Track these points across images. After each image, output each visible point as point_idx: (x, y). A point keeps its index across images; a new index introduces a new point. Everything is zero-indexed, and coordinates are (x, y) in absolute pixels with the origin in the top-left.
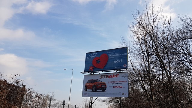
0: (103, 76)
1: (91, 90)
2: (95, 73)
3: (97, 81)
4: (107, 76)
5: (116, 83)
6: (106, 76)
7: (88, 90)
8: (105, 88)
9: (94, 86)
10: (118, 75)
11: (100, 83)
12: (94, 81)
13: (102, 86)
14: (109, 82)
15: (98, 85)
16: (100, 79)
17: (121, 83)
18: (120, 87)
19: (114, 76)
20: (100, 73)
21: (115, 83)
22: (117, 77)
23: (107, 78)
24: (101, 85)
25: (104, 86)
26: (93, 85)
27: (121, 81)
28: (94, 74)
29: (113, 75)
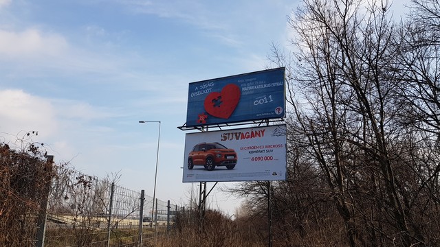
0: (229, 134)
1: (203, 167)
2: (210, 130)
3: (215, 147)
4: (239, 135)
5: (259, 149)
6: (236, 135)
7: (195, 167)
8: (235, 161)
9: (209, 157)
10: (263, 132)
11: (222, 152)
12: (208, 147)
13: (228, 158)
14: (242, 149)
15: (219, 156)
16: (222, 143)
17: (269, 149)
18: (267, 158)
19: (253, 135)
20: (223, 128)
21: (257, 150)
22: (260, 136)
23: (237, 139)
24: (226, 156)
25: (233, 157)
26: (206, 155)
27: (270, 146)
28: (207, 131)
29: (252, 132)
